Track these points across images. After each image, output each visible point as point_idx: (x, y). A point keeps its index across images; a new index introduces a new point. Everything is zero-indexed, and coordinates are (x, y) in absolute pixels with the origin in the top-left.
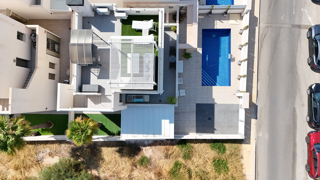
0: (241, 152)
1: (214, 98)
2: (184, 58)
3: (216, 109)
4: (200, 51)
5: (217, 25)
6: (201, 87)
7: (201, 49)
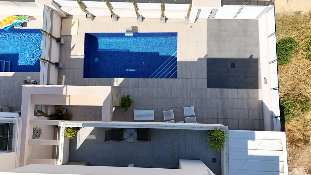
0: (289, 15)
1: (197, 58)
2: (130, 109)
3: (216, 55)
4: (118, 82)
5: (79, 54)
6: (179, 80)
7: (116, 79)
